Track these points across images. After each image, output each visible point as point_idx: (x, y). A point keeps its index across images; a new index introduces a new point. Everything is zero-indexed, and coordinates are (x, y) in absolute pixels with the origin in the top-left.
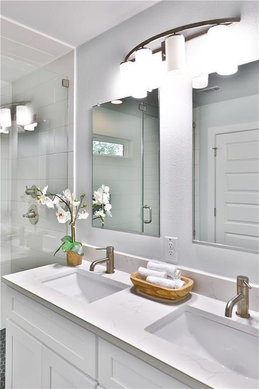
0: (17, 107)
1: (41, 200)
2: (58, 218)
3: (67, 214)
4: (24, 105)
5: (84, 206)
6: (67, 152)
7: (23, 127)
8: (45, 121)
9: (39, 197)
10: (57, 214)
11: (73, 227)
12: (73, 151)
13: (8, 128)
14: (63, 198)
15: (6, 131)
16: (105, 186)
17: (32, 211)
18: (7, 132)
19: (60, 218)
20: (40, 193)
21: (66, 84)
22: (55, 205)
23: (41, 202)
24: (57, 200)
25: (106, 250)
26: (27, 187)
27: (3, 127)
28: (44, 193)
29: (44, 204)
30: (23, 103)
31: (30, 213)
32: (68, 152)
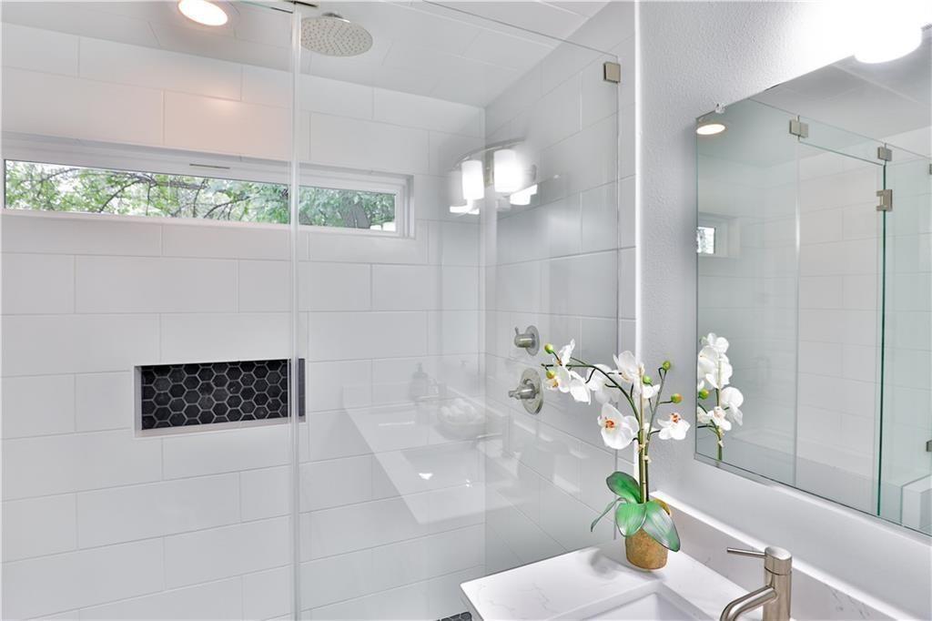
0: (497, 154)
1: (557, 378)
2: (603, 432)
3: (627, 424)
4: (509, 148)
5: (672, 398)
6: (617, 249)
7: (507, 197)
8: (556, 176)
9: (552, 371)
10: (600, 422)
11: (645, 458)
12: (634, 247)
13: (478, 203)
14: (616, 376)
15: (475, 209)
16: (718, 336)
17: (529, 382)
18: (477, 212)
19: (608, 432)
20: (554, 361)
21: (612, 74)
22: (593, 393)
23: (556, 385)
24: (598, 382)
25: (762, 560)
26: (517, 330)
27: (468, 203)
28: (565, 360)
29: (564, 390)
30: (507, 144)
31: (524, 388)
32: (619, 251)
